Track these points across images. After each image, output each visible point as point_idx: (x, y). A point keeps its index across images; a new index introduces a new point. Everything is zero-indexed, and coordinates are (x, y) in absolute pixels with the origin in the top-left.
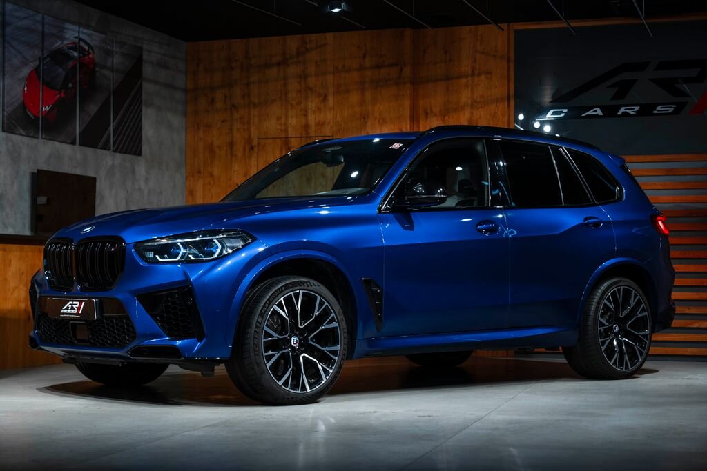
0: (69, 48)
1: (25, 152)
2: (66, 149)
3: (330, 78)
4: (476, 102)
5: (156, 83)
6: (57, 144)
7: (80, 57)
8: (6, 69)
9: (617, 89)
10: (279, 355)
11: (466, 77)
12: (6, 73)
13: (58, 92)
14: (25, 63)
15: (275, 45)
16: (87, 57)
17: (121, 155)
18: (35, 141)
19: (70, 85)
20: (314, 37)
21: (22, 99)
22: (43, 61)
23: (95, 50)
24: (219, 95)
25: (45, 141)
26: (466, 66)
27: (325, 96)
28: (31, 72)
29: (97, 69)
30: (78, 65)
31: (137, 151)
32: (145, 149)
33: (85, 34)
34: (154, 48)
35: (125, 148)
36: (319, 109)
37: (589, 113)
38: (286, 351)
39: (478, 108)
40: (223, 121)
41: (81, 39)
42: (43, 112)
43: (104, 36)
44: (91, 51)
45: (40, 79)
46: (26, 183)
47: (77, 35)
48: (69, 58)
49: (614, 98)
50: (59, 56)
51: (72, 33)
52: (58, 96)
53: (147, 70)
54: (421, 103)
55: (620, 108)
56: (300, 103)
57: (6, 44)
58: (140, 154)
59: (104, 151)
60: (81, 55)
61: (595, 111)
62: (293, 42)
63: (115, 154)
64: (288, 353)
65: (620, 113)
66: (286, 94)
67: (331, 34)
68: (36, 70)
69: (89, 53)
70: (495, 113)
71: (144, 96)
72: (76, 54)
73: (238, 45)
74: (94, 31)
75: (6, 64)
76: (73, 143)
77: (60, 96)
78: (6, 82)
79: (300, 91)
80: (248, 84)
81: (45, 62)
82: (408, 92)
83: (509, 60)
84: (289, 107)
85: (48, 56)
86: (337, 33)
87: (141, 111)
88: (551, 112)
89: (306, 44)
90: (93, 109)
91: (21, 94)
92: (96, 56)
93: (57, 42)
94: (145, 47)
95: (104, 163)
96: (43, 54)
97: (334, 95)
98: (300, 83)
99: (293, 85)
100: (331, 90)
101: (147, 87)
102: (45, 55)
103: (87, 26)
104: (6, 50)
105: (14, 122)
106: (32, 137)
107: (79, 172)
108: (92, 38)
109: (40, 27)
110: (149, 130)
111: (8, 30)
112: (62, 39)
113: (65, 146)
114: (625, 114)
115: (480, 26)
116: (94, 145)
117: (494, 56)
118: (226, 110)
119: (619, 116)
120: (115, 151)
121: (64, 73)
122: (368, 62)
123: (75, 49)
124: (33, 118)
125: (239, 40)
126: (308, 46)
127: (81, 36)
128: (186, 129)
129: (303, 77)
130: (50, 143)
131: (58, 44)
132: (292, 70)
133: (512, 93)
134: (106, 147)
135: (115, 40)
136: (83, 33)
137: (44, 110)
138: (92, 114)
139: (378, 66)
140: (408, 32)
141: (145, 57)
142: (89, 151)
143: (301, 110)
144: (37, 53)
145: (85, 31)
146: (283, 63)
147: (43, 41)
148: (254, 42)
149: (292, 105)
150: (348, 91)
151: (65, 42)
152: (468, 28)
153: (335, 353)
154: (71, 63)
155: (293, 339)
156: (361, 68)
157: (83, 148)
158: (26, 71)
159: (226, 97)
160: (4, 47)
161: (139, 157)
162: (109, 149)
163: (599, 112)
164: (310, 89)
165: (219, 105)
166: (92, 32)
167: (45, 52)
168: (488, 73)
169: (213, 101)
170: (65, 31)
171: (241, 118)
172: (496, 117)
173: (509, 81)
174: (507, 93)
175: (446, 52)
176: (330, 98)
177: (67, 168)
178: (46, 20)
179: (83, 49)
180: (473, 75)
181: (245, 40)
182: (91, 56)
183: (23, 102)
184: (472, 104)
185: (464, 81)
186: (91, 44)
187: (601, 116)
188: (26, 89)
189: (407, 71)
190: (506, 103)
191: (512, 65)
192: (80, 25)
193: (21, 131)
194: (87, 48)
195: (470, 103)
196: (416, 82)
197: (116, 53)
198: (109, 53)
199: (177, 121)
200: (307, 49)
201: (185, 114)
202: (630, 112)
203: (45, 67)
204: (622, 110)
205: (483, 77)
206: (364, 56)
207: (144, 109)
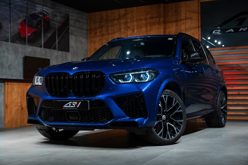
0: (38, 13)
1: (20, 50)
2: (39, 49)
3: (135, 23)
4: (187, 29)
5: (75, 27)
6: (34, 47)
7: (43, 17)
8: (11, 20)
9: (239, 21)
10: (158, 122)
11: (183, 20)
12: (11, 21)
13: (34, 29)
14: (19, 18)
15: (116, 13)
16: (46, 17)
17: (61, 52)
18: (24, 46)
19: (39, 27)
20: (129, 9)
21: (18, 31)
22: (28, 17)
23: (50, 15)
24: (98, 31)
25: (29, 46)
26: (183, 16)
27: (134, 29)
28: (22, 21)
29: (50, 21)
30: (42, 20)
31: (68, 51)
32: (71, 49)
33: (45, 9)
34: (74, 15)
35: (62, 49)
36: (132, 34)
37: (229, 31)
38: (160, 121)
39: (188, 31)
40: (100, 40)
41: (43, 11)
42: (28, 36)
43: (53, 10)
44: (47, 15)
45: (26, 24)
46: (21, 61)
47: (42, 9)
48: (39, 17)
49: (238, 25)
50: (34, 16)
51: (39, 8)
52: (34, 30)
53: (71, 22)
54: (167, 30)
55: (240, 29)
56: (125, 32)
57: (11, 11)
58: (69, 51)
59: (54, 50)
60: (44, 16)
61: (231, 30)
62: (122, 11)
63: (58, 51)
64: (161, 122)
65: (240, 30)
66: (120, 29)
67: (135, 7)
68: (25, 21)
69: (47, 16)
70: (194, 33)
71: (70, 31)
72: (41, 16)
73: (104, 13)
74: (49, 8)
75: (11, 18)
76: (41, 47)
77: (35, 30)
78: (11, 25)
79: (125, 28)
80: (108, 27)
81: (28, 18)
82: (163, 26)
83: (198, 13)
84: (122, 34)
85: (29, 16)
86: (137, 7)
87: (69, 36)
88: (214, 31)
89: (127, 11)
90: (49, 35)
91: (18, 29)
92: (50, 17)
93: (33, 11)
94: (70, 14)
95: (54, 54)
96: (28, 15)
97: (137, 29)
98: (125, 25)
99: (123, 26)
100: (136, 27)
101: (71, 28)
102: (28, 16)
103: (46, 6)
104: (11, 13)
105: (15, 39)
106: (23, 44)
107: (43, 57)
108: (48, 10)
109: (26, 6)
110: (72, 43)
111: (12, 6)
112: (35, 10)
113: (37, 48)
114: (242, 31)
115: (188, 1)
116: (50, 48)
117: (193, 12)
118: (100, 36)
119: (240, 31)
120: (59, 50)
121: (36, 22)
122: (148, 17)
123: (41, 14)
124: (23, 37)
125: (105, 11)
126: (128, 12)
127: (44, 9)
128: (87, 43)
129: (126, 23)
130: (31, 47)
131: (34, 12)
132: (122, 21)
133: (200, 25)
134: (55, 48)
135: (58, 11)
136: (44, 8)
137: (28, 35)
138: (49, 37)
139: (152, 18)
140: (162, 5)
141: (70, 18)
142: (48, 50)
143: (126, 35)
144: (25, 14)
145: (45, 8)
146: (119, 18)
147: (27, 10)
148: (109, 12)
149: (122, 33)
150: (141, 27)
151: (37, 11)
152: (183, 2)
153: (181, 123)
154: (39, 19)
155: (163, 116)
156: (146, 19)
157: (45, 49)
158: (20, 21)
159: (100, 31)
160: (10, 12)
161: (68, 53)
162: (56, 49)
163: (232, 30)
164: (129, 27)
165: (98, 34)
166: (48, 8)
167: (28, 14)
168: (191, 18)
169: (96, 33)
170: (37, 7)
171: (106, 38)
172: (194, 34)
173: (199, 21)
174: (198, 25)
175: (176, 12)
176: (135, 30)
177: (38, 56)
178: (28, 3)
179: (45, 14)
180: (185, 19)
181: (106, 11)
182: (48, 17)
183: (19, 32)
184: (185, 30)
185: (182, 22)
186: (48, 12)
187: (233, 32)
188: (20, 27)
189: (162, 19)
190: (198, 29)
191: (200, 15)
192: (43, 5)
193: (18, 42)
194: (46, 14)
195: (184, 29)
196: (165, 23)
197: (58, 16)
198: (55, 16)
199: (84, 40)
200: (127, 13)
201: (87, 38)
202: (244, 30)
203: (28, 20)
204: (241, 29)
205: (189, 20)
206: (147, 15)
207: (70, 36)
